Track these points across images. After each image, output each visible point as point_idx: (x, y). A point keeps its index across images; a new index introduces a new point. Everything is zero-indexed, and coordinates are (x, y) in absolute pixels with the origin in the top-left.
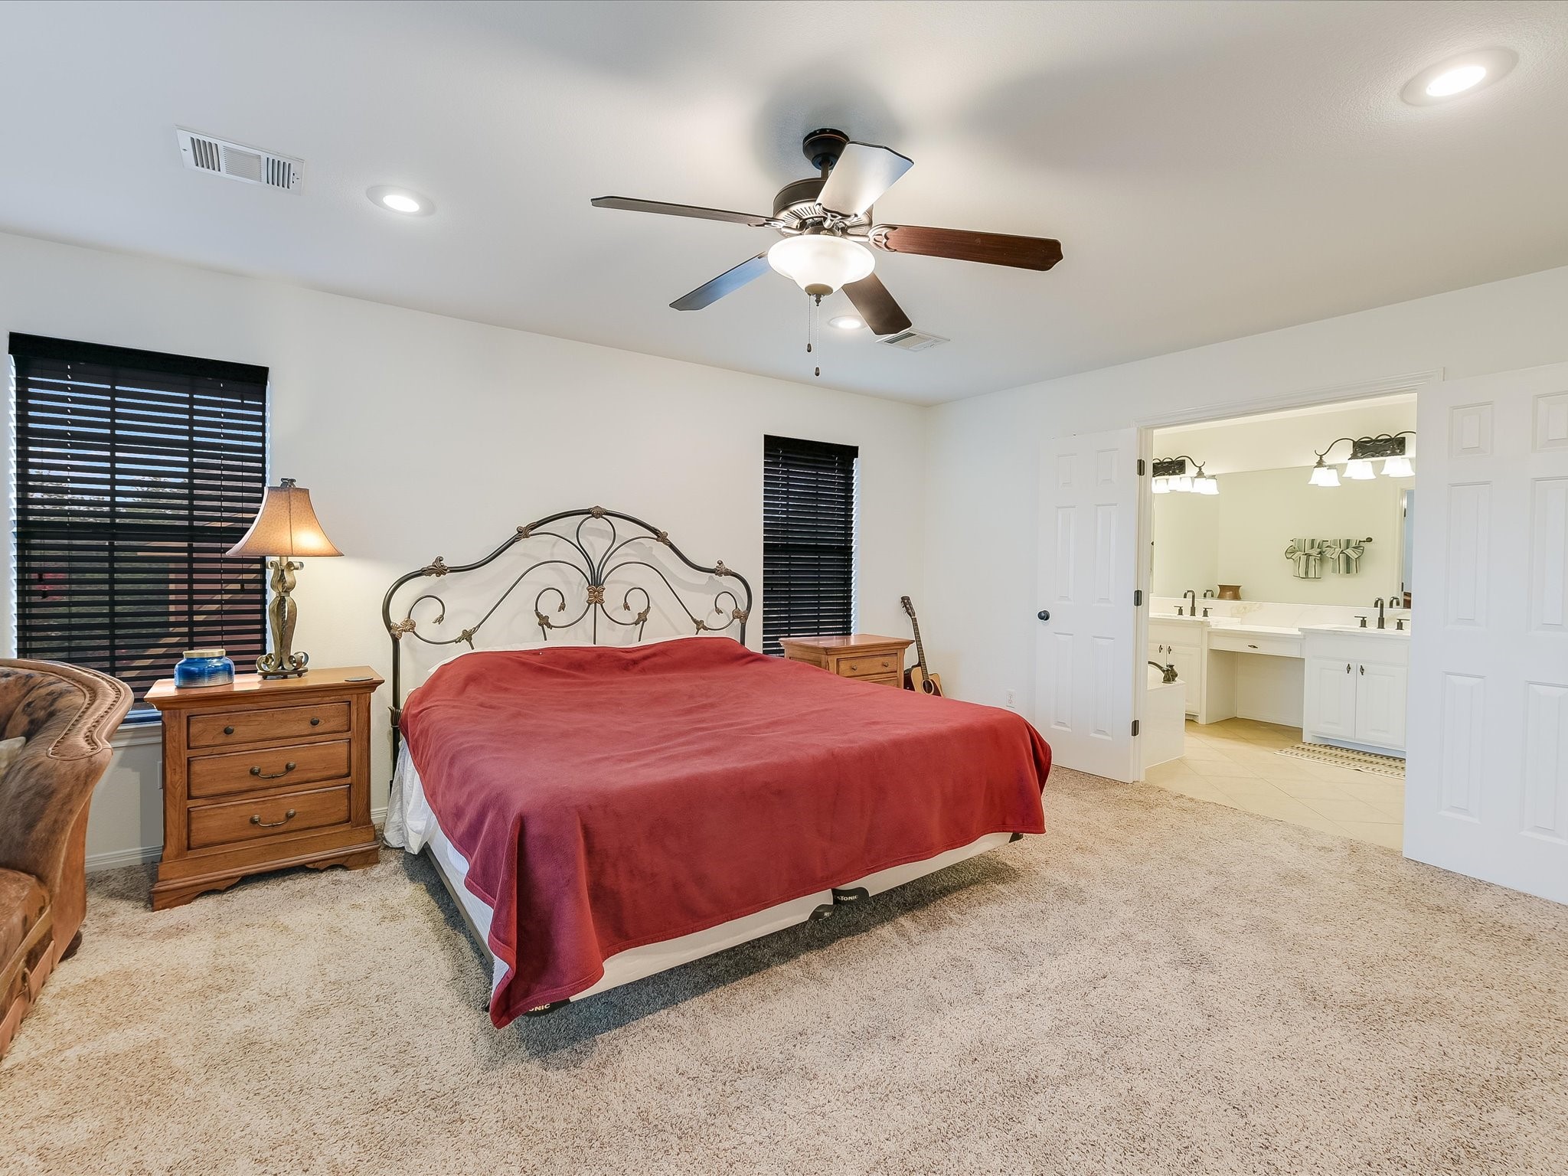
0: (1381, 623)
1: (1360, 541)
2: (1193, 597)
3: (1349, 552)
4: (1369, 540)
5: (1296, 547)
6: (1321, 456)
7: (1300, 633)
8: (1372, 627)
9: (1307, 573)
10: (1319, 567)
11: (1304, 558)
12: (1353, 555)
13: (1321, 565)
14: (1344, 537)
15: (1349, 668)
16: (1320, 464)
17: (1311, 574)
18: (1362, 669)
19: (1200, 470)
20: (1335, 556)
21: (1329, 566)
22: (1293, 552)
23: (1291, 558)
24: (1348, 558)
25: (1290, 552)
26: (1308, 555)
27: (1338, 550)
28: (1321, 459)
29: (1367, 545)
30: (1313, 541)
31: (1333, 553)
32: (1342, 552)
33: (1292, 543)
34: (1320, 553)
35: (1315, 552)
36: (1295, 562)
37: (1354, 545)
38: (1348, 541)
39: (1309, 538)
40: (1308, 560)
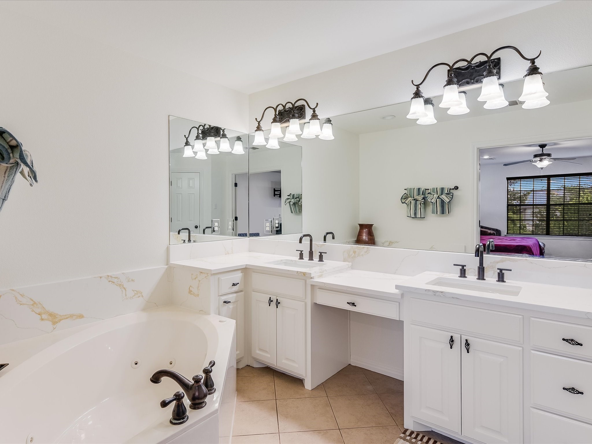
0: (481, 273)
1: (450, 189)
2: (311, 241)
3: (444, 197)
4: (456, 188)
5: (408, 194)
6: (418, 86)
7: (397, 291)
8: (472, 276)
9: (415, 214)
10: (423, 209)
11: (413, 202)
12: (447, 200)
13: (425, 208)
14: (439, 186)
15: (452, 340)
16: (417, 94)
17: (418, 215)
18: (467, 344)
19: (314, 111)
20: (434, 201)
21: (430, 209)
22: (406, 198)
23: (404, 203)
24: (443, 202)
25: (404, 198)
26: (416, 200)
27: (436, 196)
28: (417, 89)
29: (455, 192)
30: (419, 189)
31: (432, 198)
32: (438, 197)
33: (406, 192)
34: (424, 198)
35: (420, 198)
36: (407, 205)
37: (446, 192)
38: (442, 189)
39: (416, 187)
40: (416, 204)
